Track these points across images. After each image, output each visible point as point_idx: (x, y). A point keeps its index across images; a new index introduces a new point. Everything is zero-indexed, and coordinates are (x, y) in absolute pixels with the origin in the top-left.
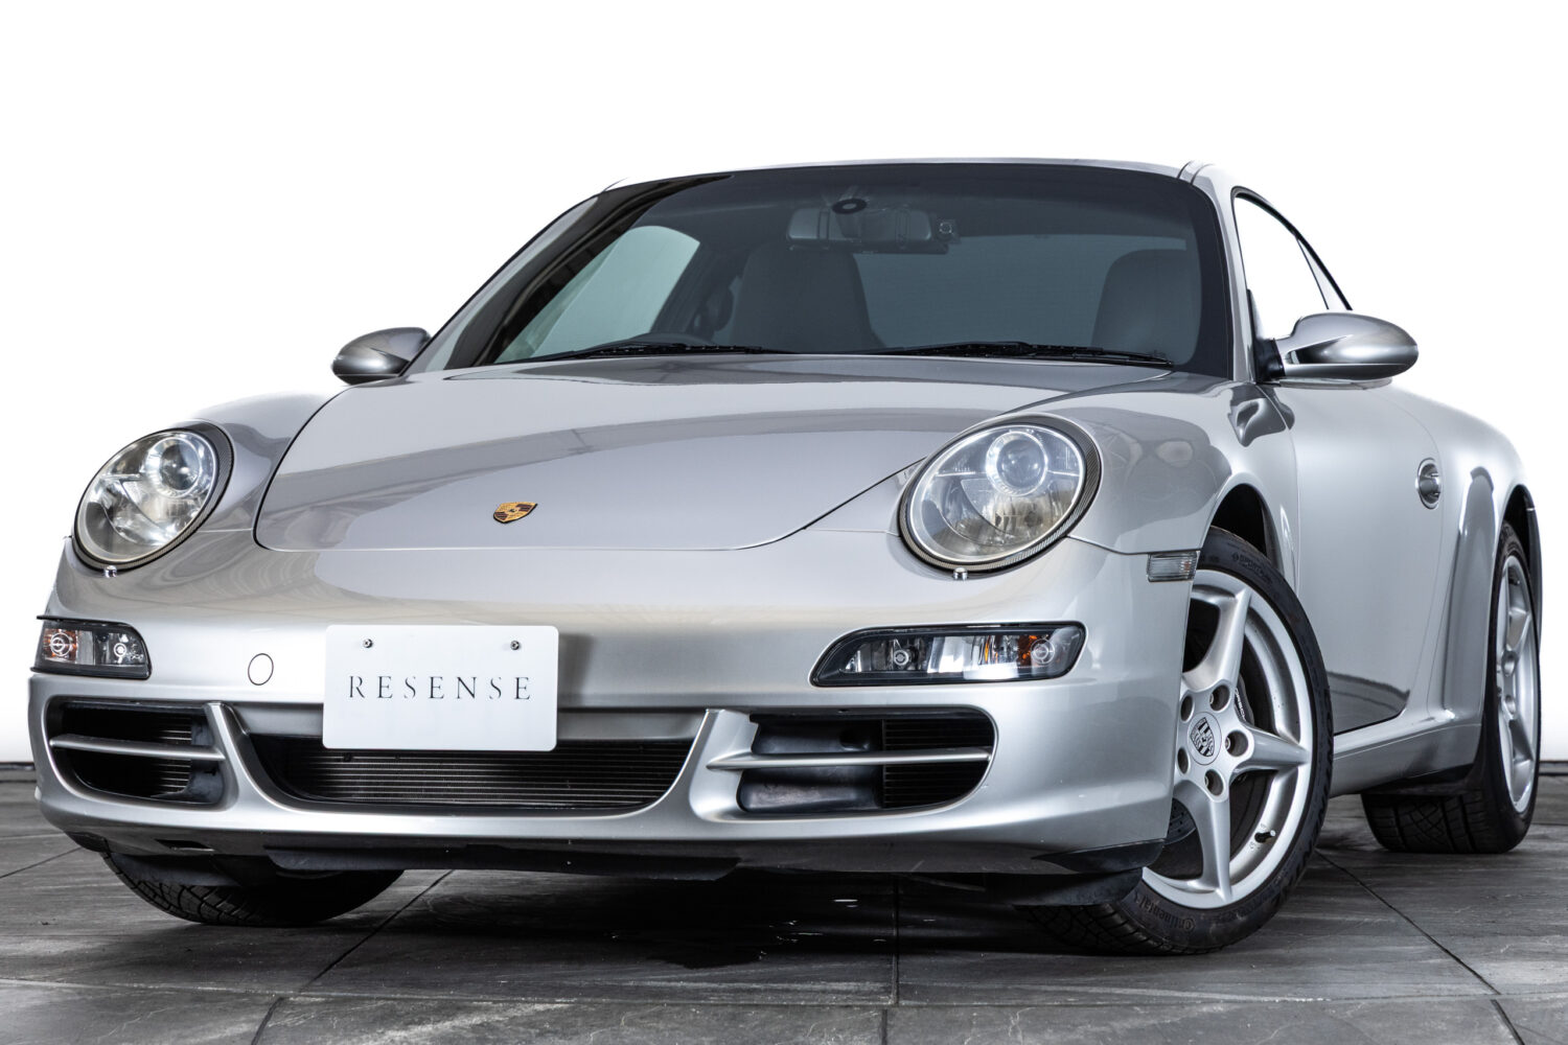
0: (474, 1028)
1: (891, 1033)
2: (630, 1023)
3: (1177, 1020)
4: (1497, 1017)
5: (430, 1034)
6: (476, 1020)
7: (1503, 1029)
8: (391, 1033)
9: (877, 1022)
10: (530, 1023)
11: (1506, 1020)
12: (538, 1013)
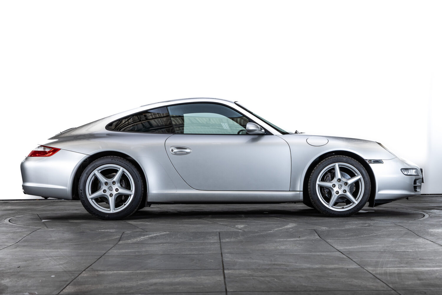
0: (155, 236)
1: (220, 236)
2: (179, 235)
3: (265, 233)
4: (315, 232)
5: (148, 237)
6: (155, 235)
7: (316, 234)
8: (142, 237)
9: (218, 235)
10: (163, 235)
11: (317, 233)
12: (165, 234)
